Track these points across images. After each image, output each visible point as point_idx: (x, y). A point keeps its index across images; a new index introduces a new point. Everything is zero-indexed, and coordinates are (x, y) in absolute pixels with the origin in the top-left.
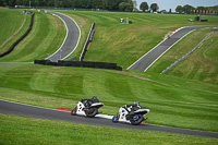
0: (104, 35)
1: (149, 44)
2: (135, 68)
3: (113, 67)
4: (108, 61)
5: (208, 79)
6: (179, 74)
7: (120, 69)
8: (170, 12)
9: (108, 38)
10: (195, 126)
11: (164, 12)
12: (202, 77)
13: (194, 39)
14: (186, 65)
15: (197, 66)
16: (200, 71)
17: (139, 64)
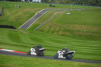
0: (7, 13)
1: (28, 17)
2: (22, 28)
3: (12, 27)
4: (9, 25)
5: (55, 33)
6: (42, 31)
7: (15, 28)
8: (38, 2)
9: (9, 14)
10: (49, 55)
11: (35, 2)
12: (53, 32)
13: (49, 15)
14: (45, 27)
15: (50, 27)
16: (52, 29)
17: (24, 26)
